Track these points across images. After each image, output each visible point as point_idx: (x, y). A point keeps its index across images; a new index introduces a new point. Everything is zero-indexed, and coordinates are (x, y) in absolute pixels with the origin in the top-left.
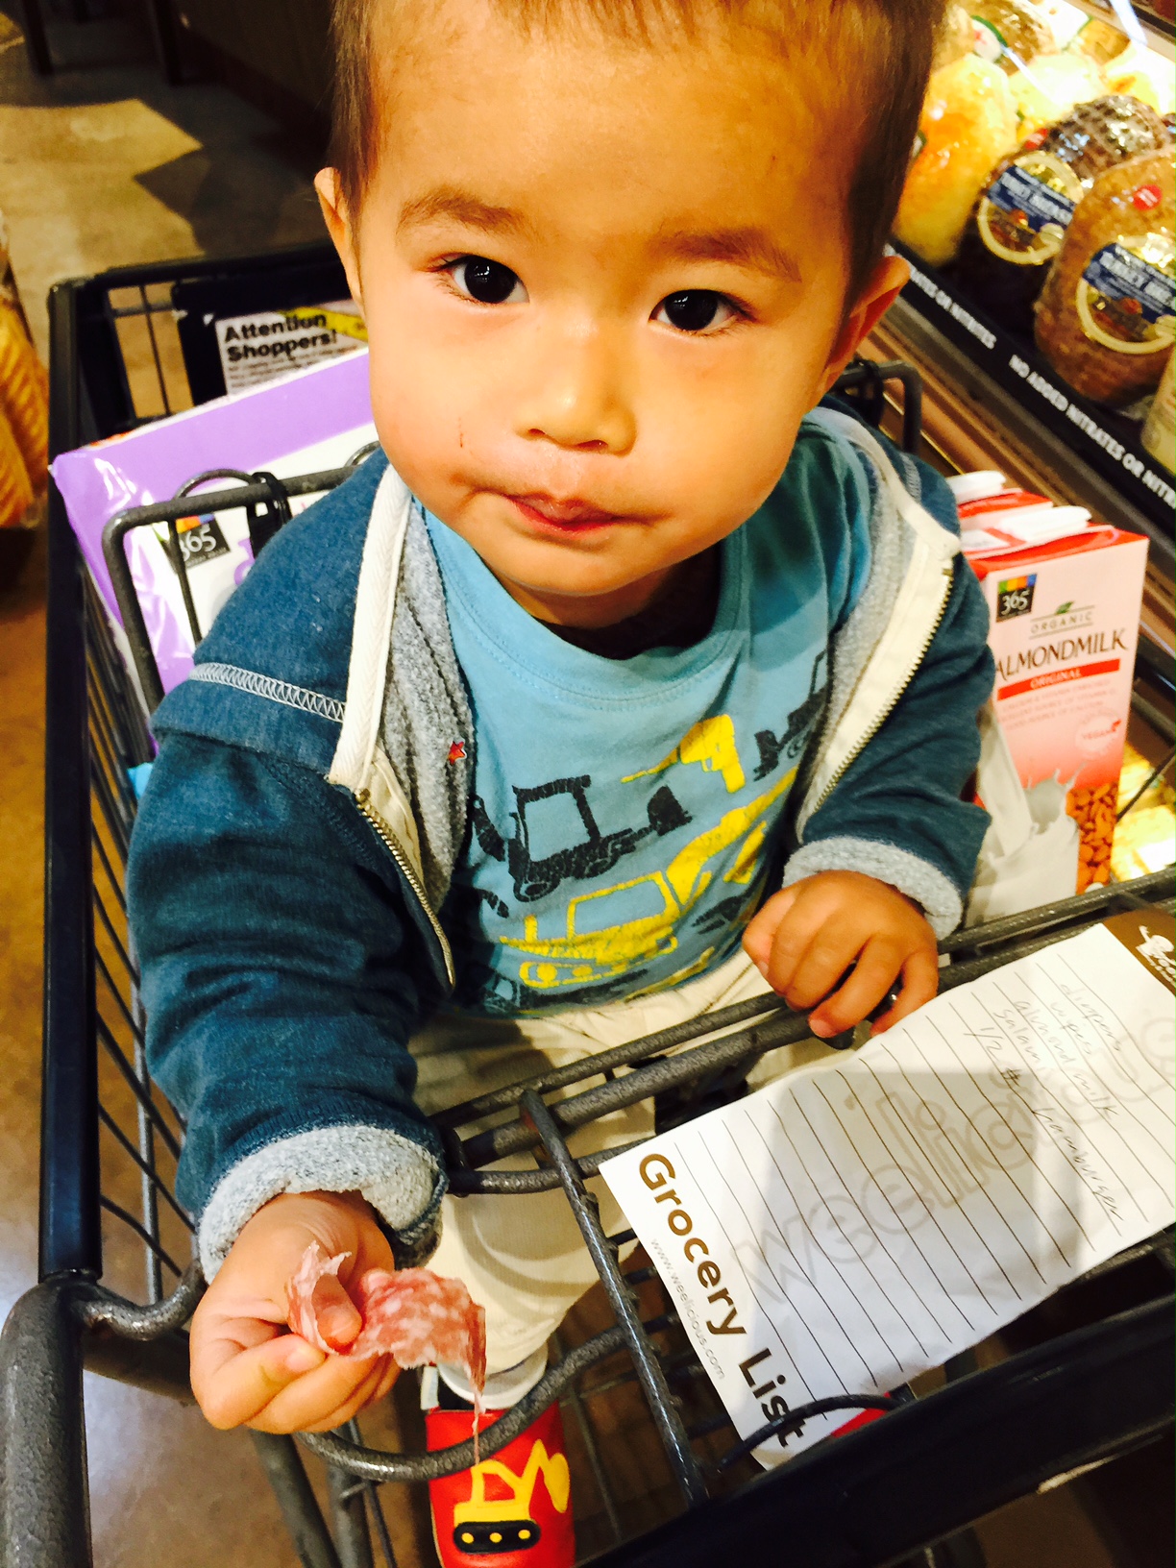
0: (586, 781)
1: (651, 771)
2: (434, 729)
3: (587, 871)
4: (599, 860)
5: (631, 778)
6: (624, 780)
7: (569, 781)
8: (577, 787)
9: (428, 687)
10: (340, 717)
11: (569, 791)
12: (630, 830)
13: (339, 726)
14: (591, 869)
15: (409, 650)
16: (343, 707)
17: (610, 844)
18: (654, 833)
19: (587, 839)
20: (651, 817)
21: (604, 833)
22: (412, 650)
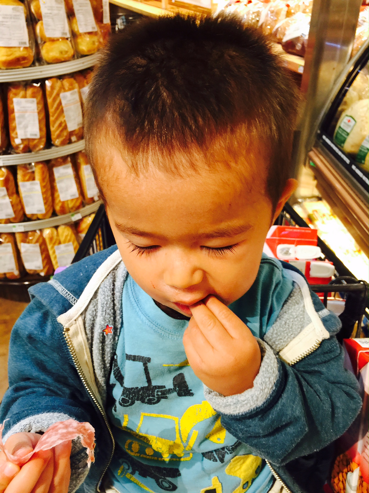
0: (149, 360)
1: (176, 365)
2: (102, 317)
3: (146, 401)
4: (151, 397)
5: (167, 365)
6: (164, 365)
7: (143, 357)
8: (146, 361)
9: (106, 303)
10: (74, 304)
11: (142, 362)
12: (164, 387)
13: (72, 306)
14: (148, 400)
15: (104, 289)
16: (77, 301)
17: (156, 390)
18: (175, 394)
19: (146, 385)
20: (175, 385)
21: (154, 383)
22: (106, 289)
